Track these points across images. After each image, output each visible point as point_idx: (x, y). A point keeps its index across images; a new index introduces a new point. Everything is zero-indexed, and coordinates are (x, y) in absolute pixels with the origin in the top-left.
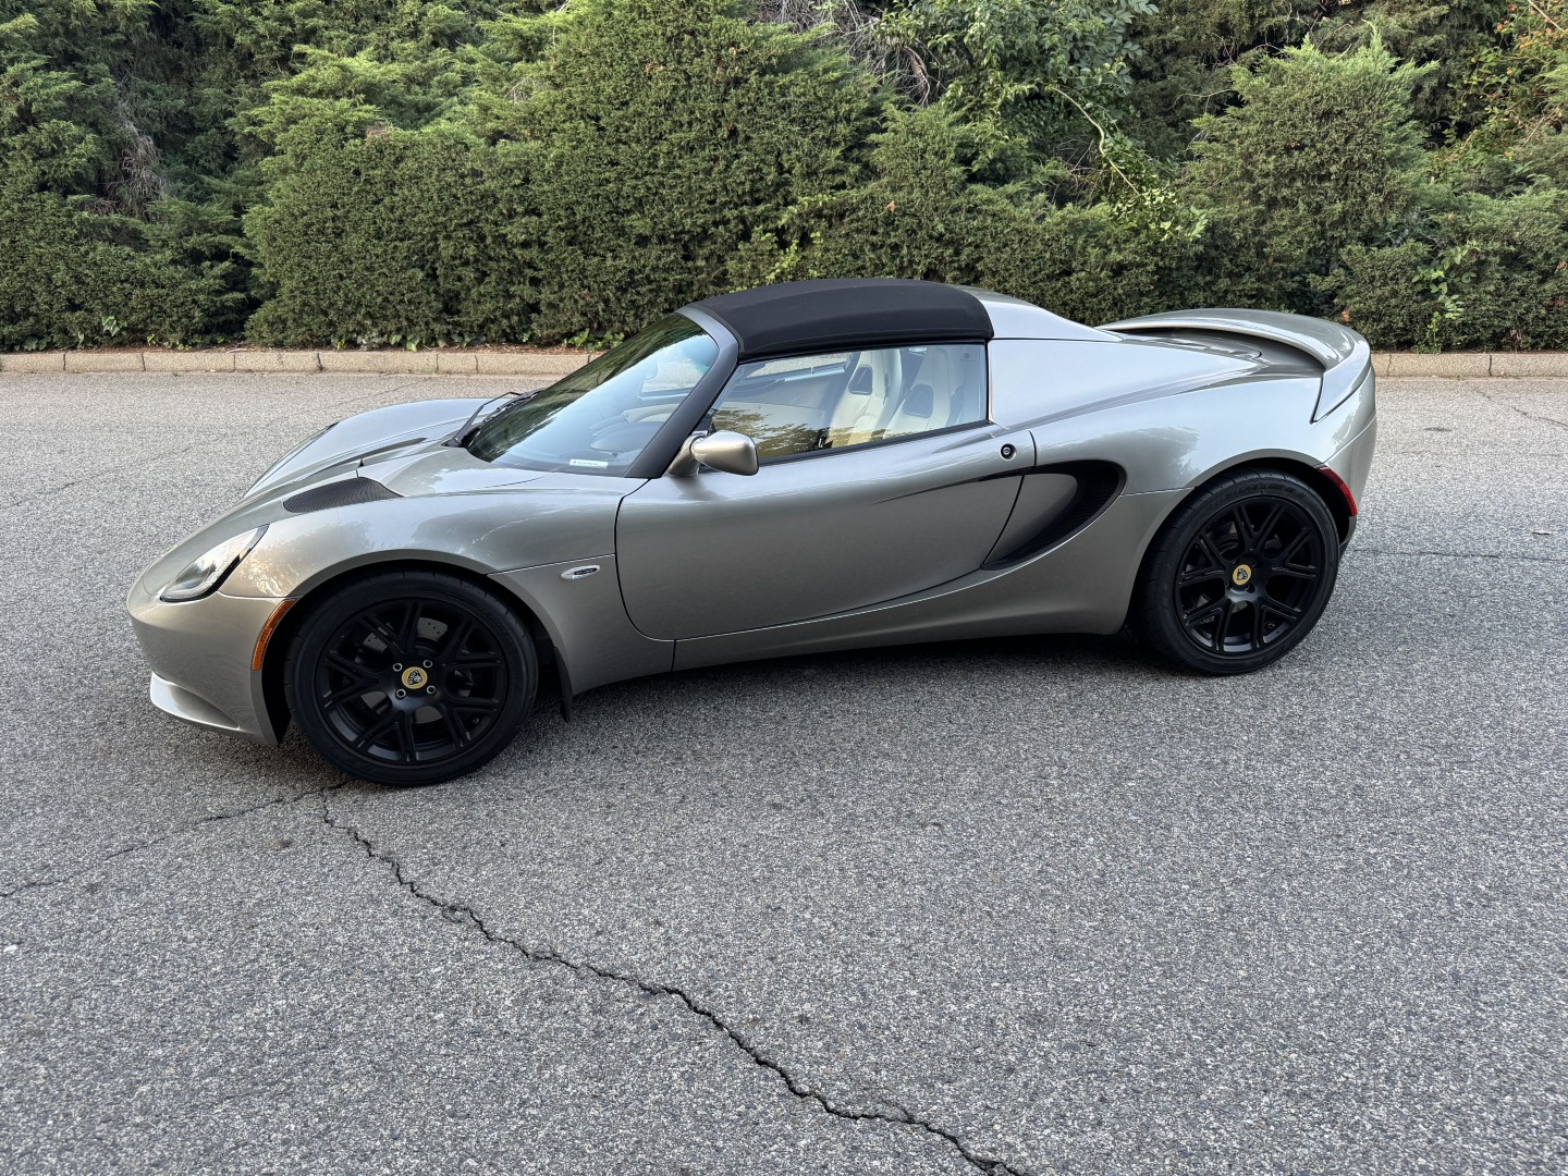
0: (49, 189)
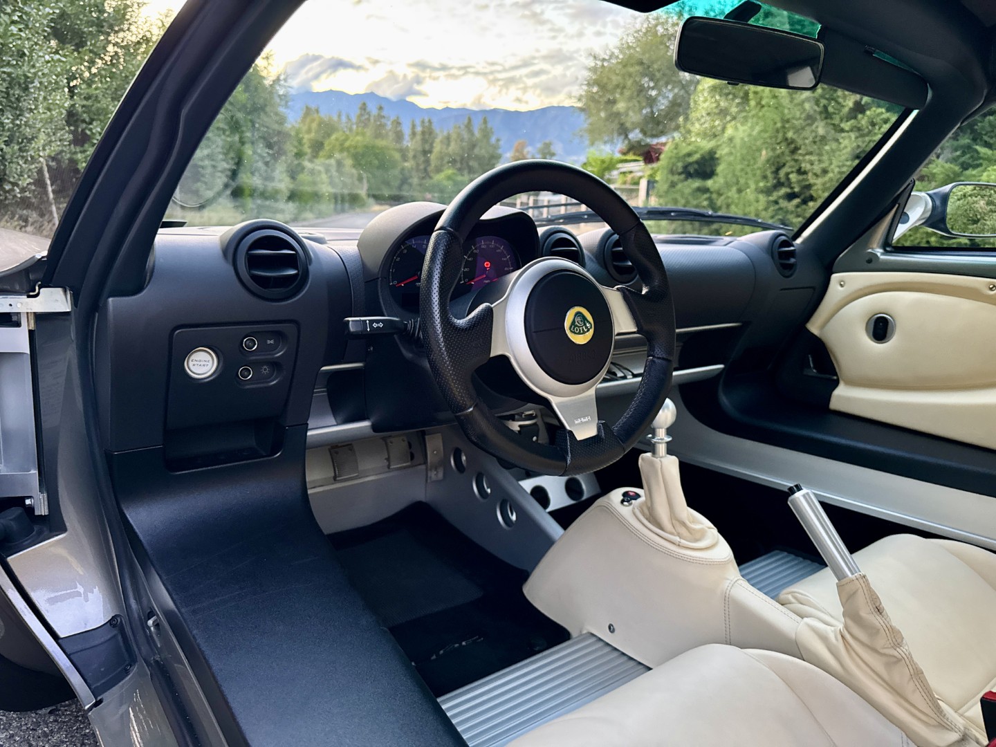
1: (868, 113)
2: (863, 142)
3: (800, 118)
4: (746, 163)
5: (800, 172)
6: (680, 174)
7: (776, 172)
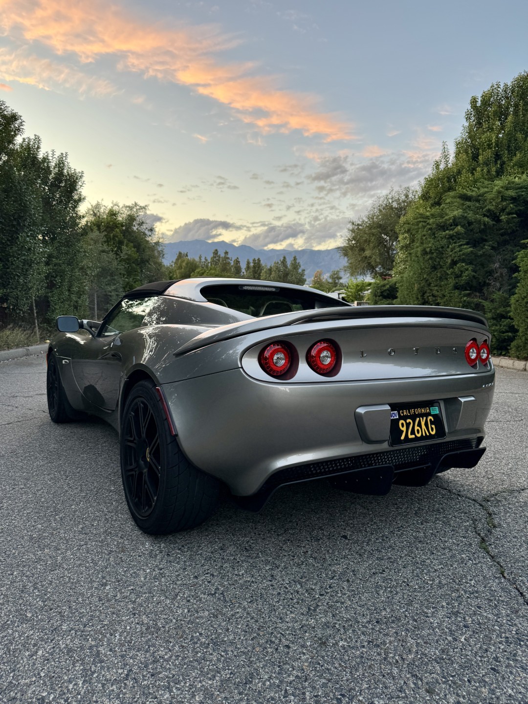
0: (458, 289)
1: (458, 265)
2: (459, 280)
3: (428, 268)
4: (409, 290)
5: (433, 296)
6: (379, 296)
7: (423, 295)
